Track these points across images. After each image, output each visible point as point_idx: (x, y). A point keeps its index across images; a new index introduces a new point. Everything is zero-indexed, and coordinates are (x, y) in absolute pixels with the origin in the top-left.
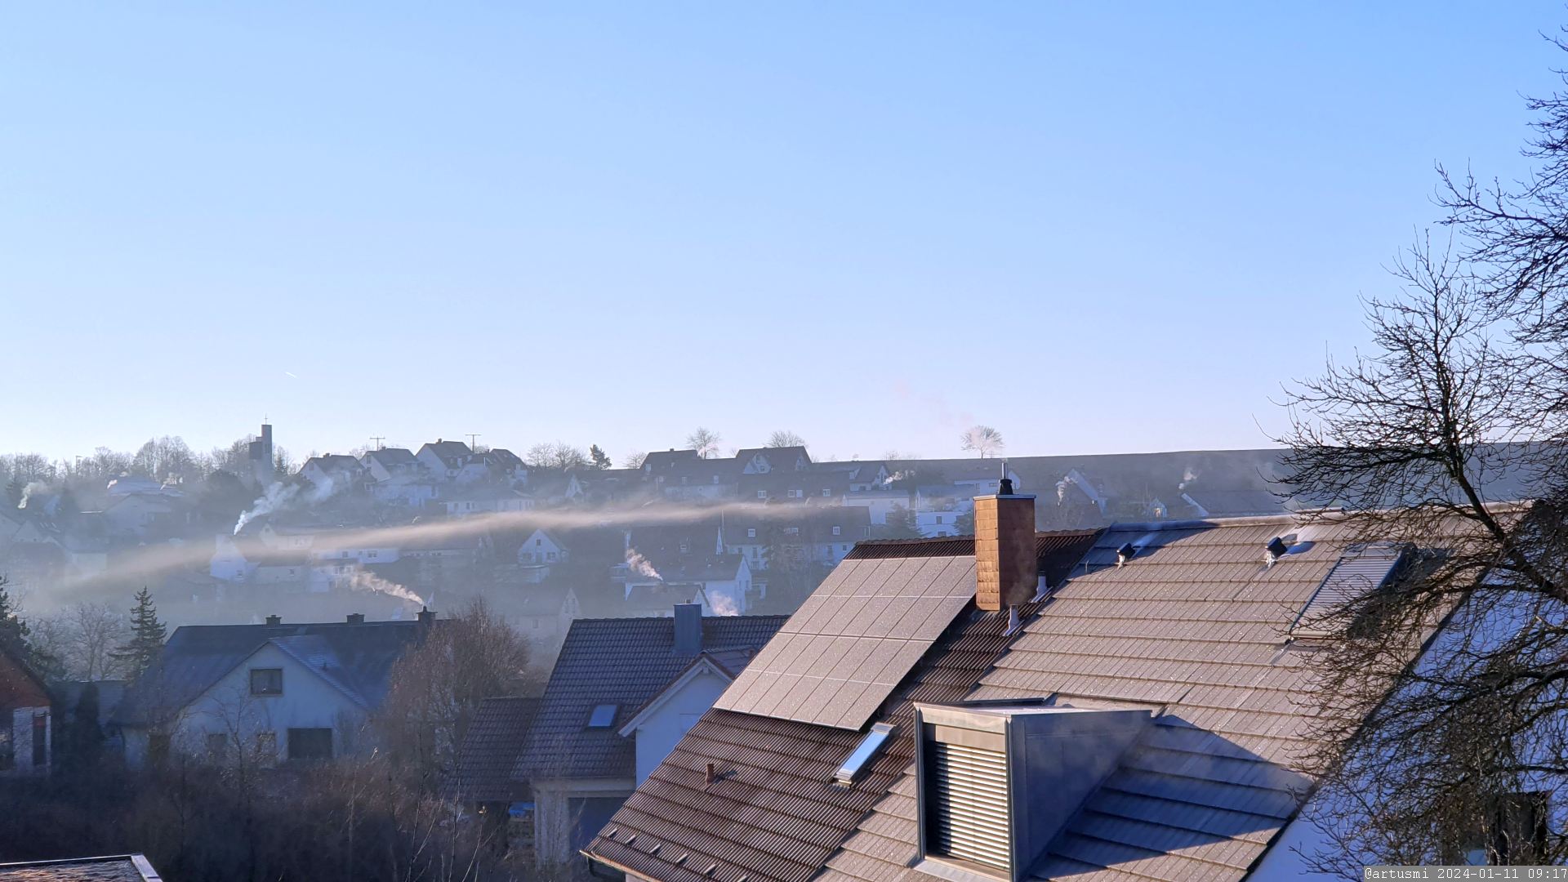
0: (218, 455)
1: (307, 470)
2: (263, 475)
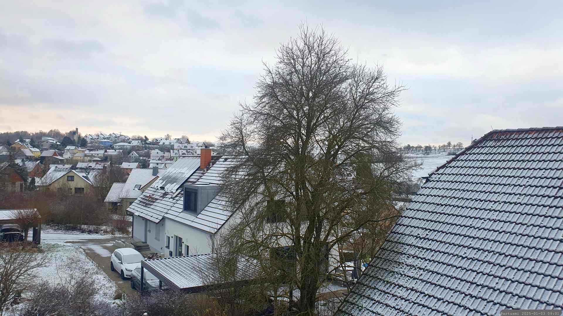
0: (66, 133)
1: (85, 138)
2: (76, 138)
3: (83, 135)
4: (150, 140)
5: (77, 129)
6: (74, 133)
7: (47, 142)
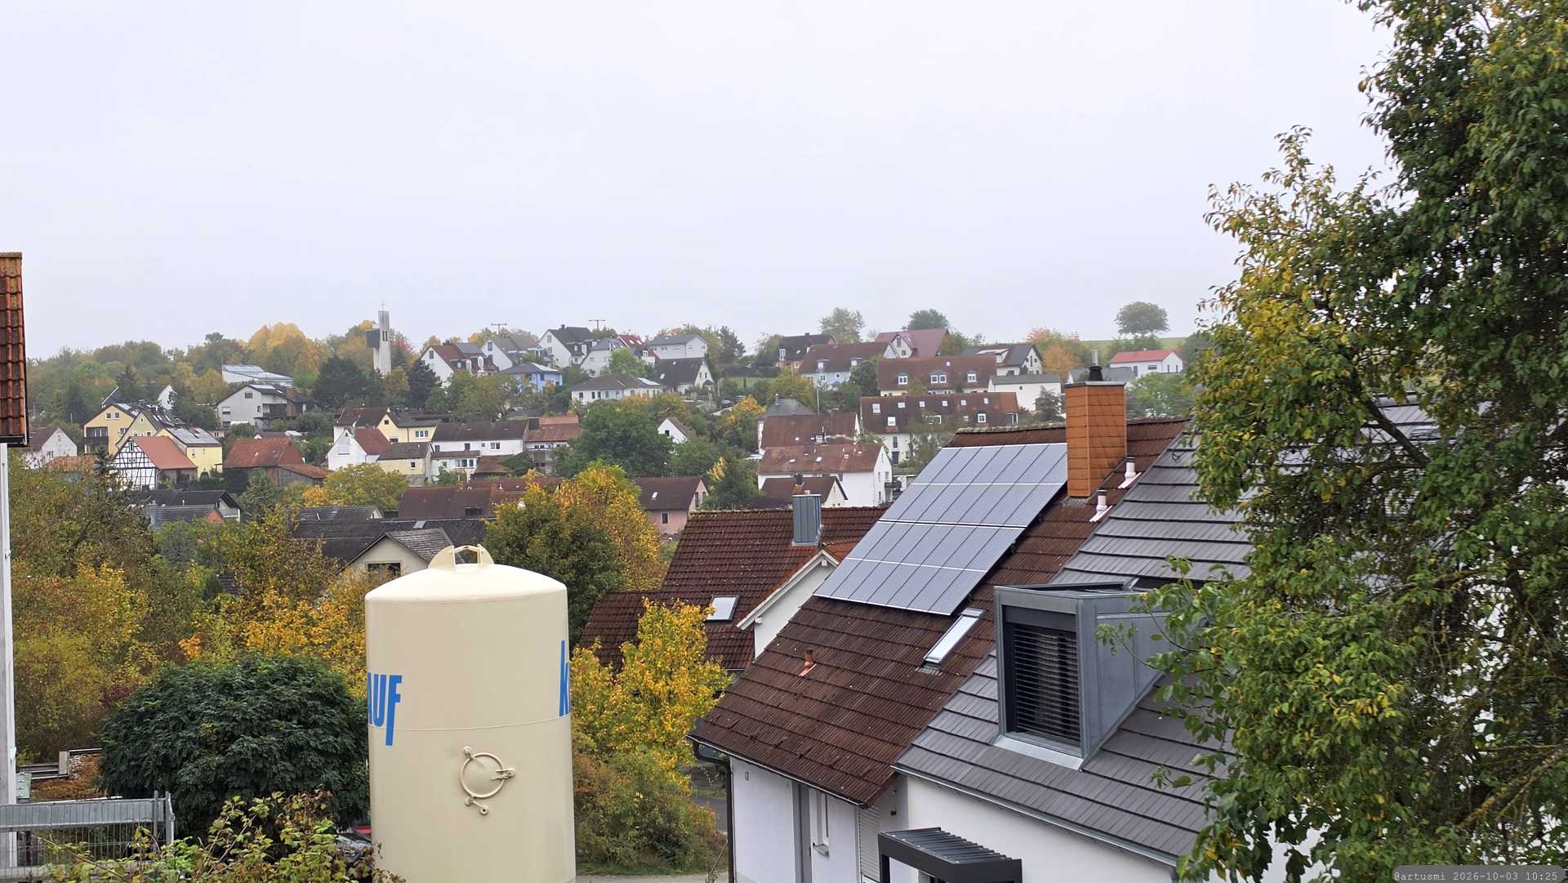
0: (333, 341)
1: (426, 359)
2: (382, 362)
3: (416, 344)
4: (751, 350)
5: (384, 318)
6: (372, 337)
7: (248, 396)
